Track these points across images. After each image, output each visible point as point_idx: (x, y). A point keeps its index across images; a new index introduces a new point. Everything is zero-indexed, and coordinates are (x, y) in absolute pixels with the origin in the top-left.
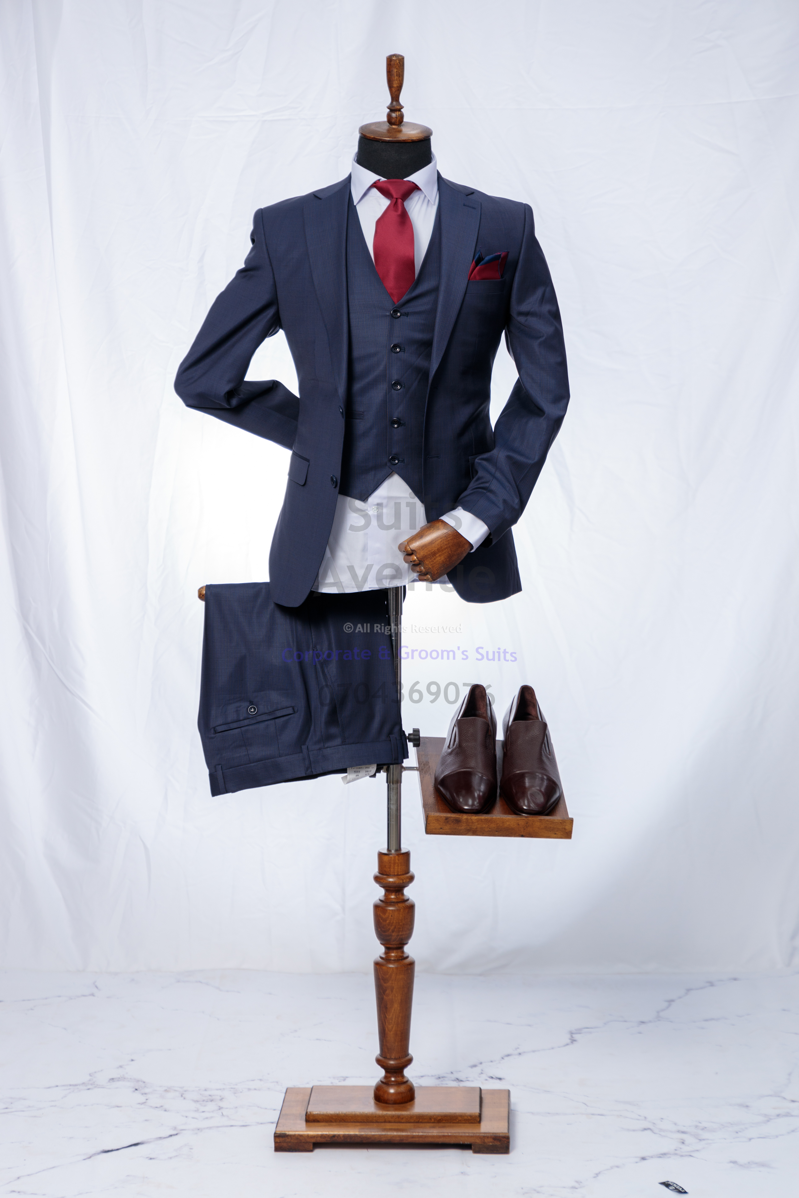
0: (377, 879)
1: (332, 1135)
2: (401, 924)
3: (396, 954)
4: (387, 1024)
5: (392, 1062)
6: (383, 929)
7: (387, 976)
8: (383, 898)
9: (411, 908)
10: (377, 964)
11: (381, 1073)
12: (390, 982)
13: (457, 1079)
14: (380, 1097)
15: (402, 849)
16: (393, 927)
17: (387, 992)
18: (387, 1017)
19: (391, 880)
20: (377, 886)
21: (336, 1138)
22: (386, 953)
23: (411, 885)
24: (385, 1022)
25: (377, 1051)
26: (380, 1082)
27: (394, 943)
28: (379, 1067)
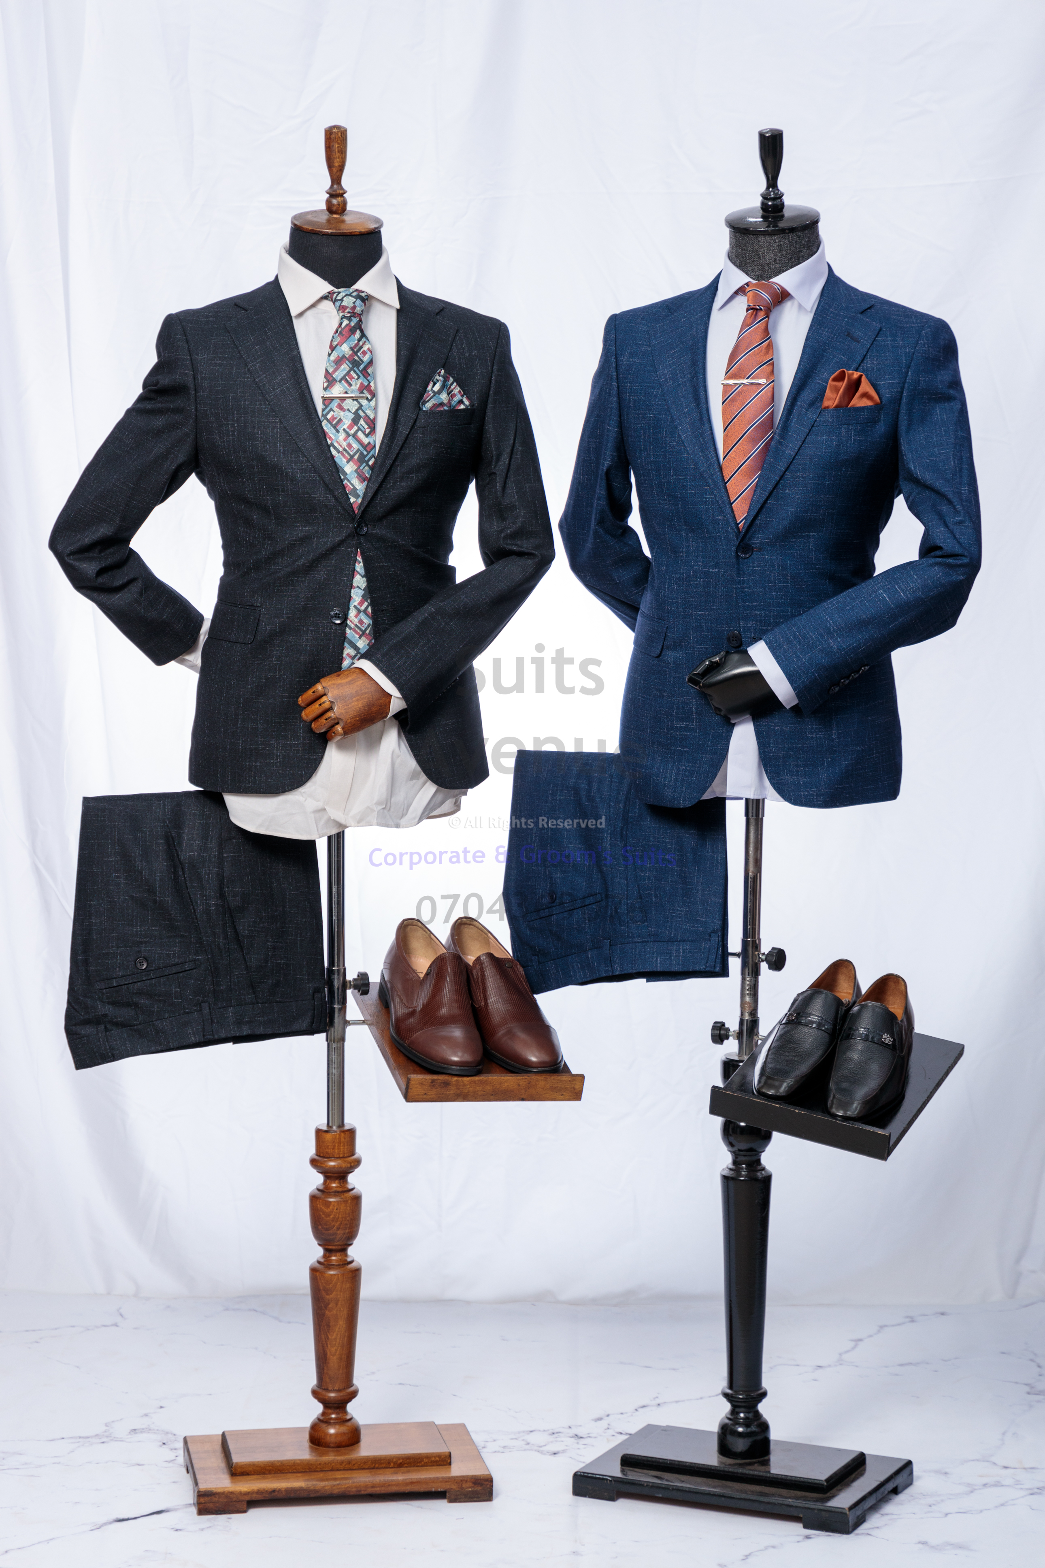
0: (314, 1162)
1: (270, 1490)
2: (348, 1219)
3: (340, 1257)
4: (329, 1346)
5: (332, 1395)
6: (325, 1227)
7: (331, 1286)
8: (321, 1188)
9: (357, 1200)
10: (313, 1270)
11: (318, 1408)
12: (334, 1293)
13: (576, 1435)
14: (316, 1438)
15: (346, 1125)
16: (338, 1223)
17: (330, 1306)
18: (330, 1337)
19: (332, 1164)
20: (314, 1172)
21: (276, 1493)
22: (324, 1256)
23: (357, 1171)
24: (327, 1344)
25: (313, 1381)
26: (317, 1420)
27: (338, 1243)
28: (316, 1401)
